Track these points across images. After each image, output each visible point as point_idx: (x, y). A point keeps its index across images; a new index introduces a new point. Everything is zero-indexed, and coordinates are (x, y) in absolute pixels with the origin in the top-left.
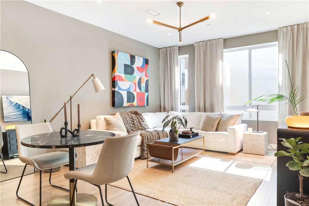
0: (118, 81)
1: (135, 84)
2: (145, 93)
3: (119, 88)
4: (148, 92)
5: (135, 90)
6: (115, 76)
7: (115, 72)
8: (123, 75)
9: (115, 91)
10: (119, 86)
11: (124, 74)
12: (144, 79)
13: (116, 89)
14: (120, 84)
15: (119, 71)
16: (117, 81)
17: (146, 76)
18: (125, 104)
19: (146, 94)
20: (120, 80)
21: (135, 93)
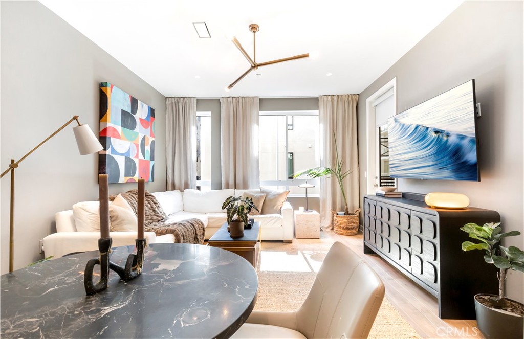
0: (112, 138)
1: (137, 145)
2: (151, 161)
3: (114, 151)
4: (153, 160)
5: (137, 156)
6: (106, 128)
7: (106, 121)
8: (119, 128)
9: (105, 155)
10: (112, 147)
11: (122, 126)
12: (148, 140)
13: (108, 152)
14: (114, 142)
15: (113, 121)
16: (110, 138)
17: (152, 135)
18: (122, 179)
19: (152, 163)
20: (115, 137)
21: (137, 161)
